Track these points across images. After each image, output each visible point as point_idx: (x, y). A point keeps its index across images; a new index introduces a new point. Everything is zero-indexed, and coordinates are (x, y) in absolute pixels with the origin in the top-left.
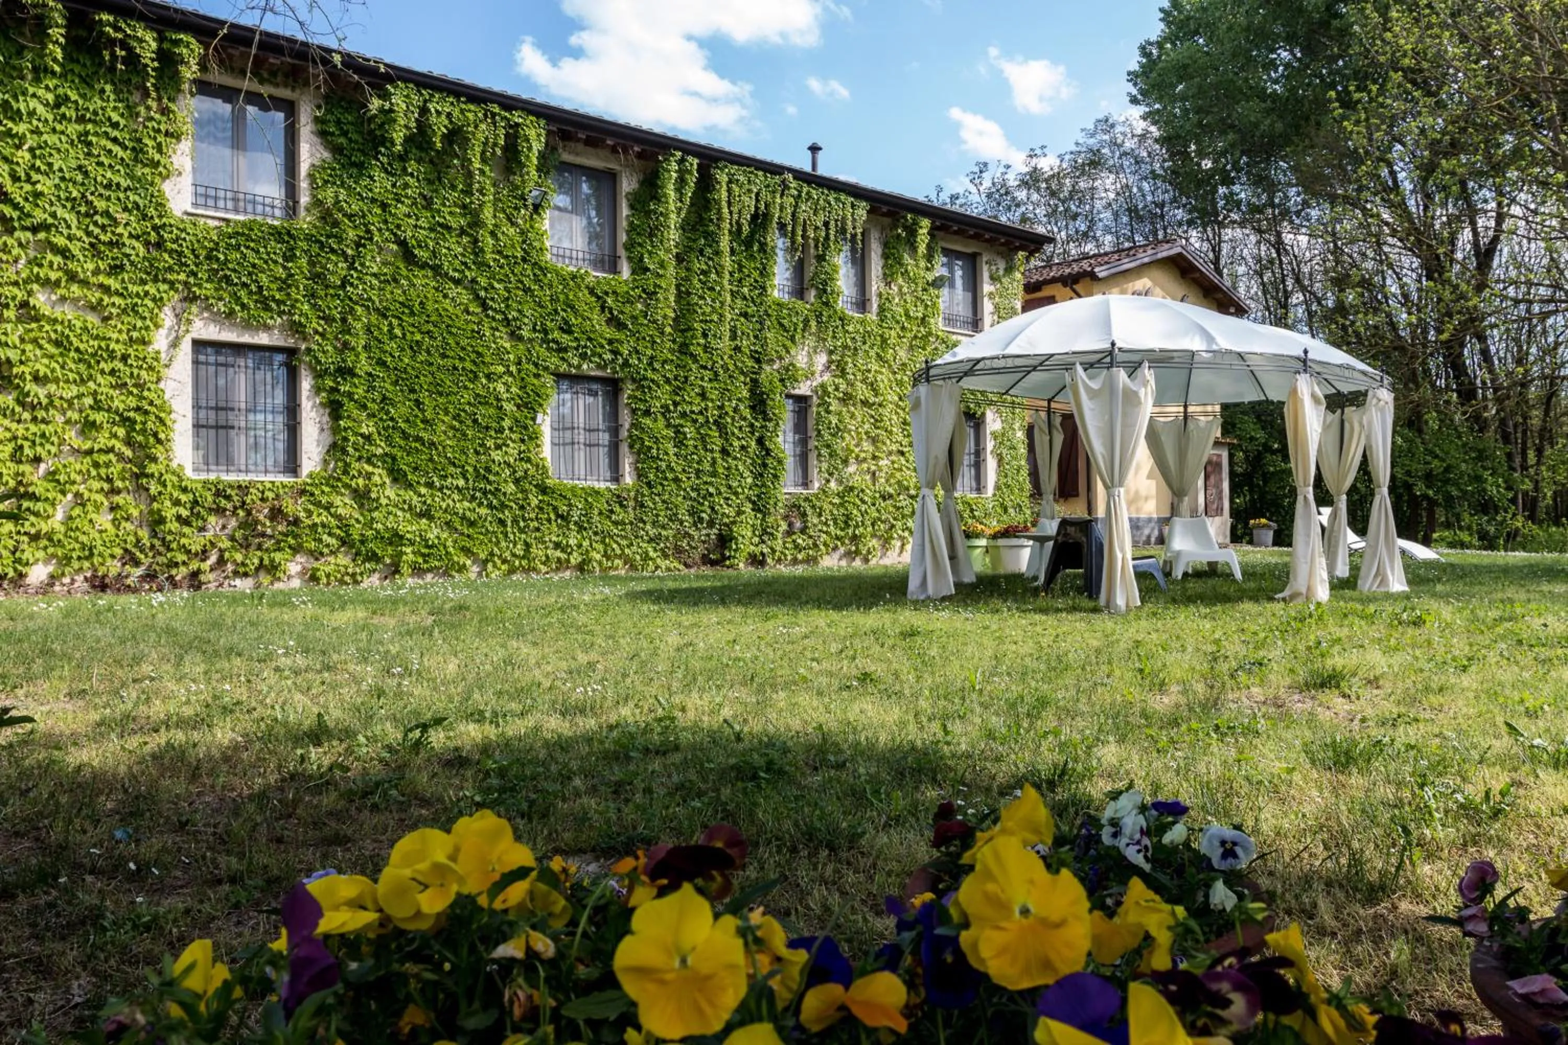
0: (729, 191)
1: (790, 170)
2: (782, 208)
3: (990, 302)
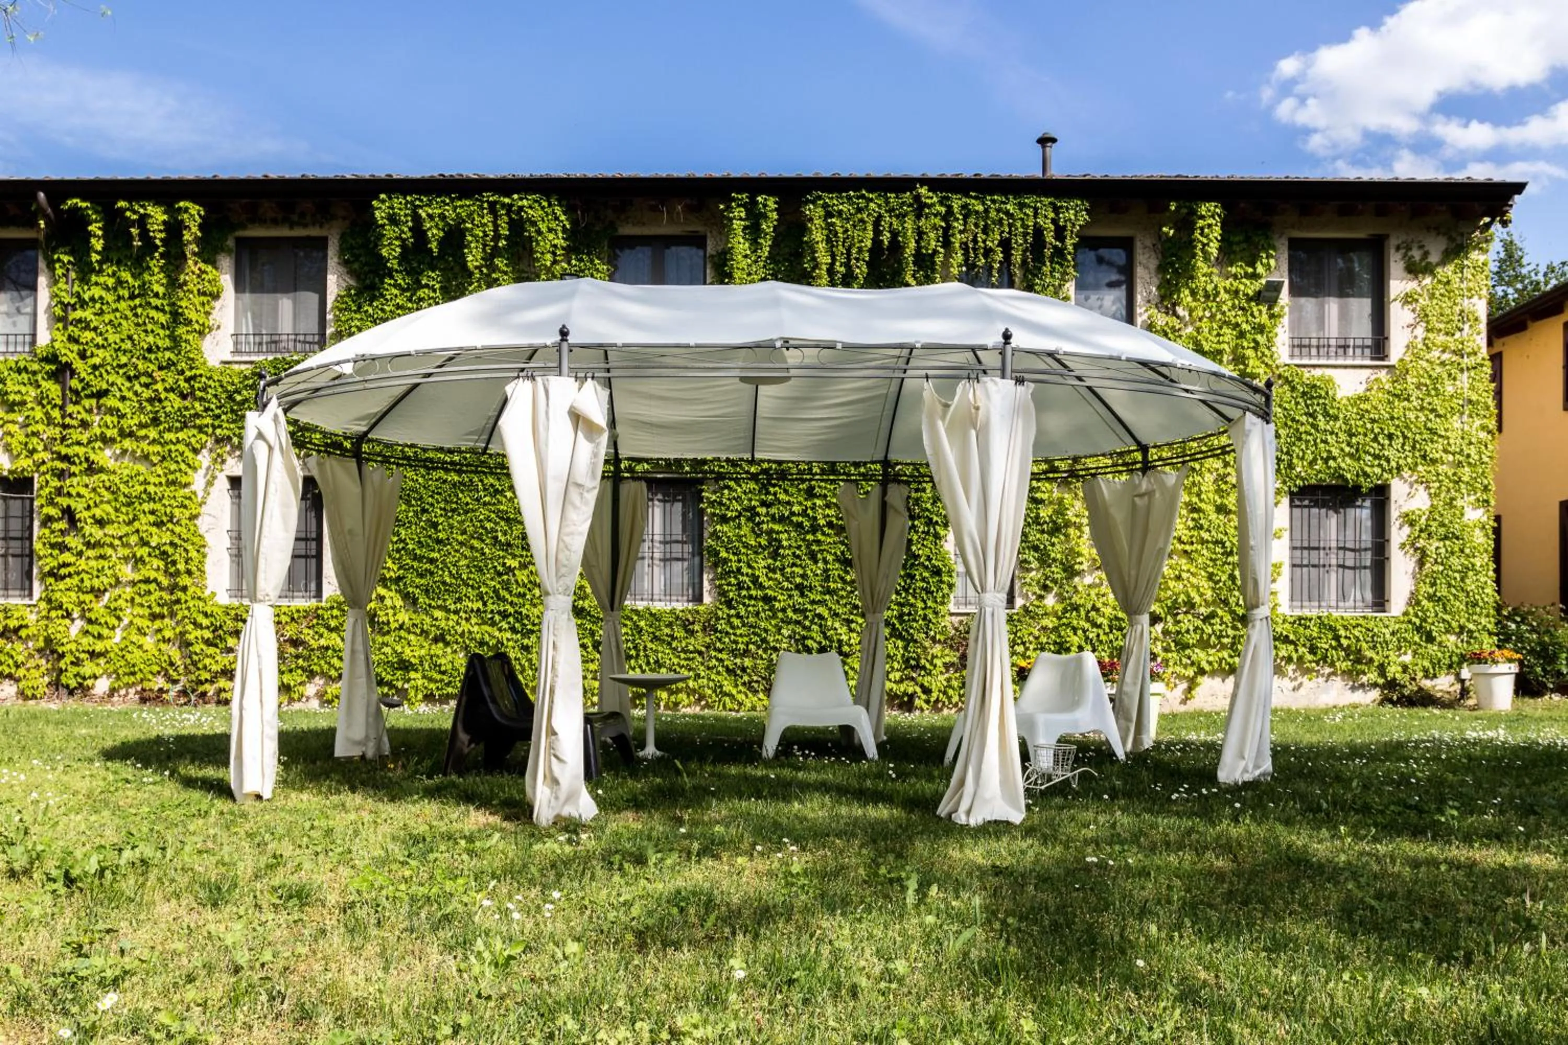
0: (830, 227)
1: (924, 181)
2: (920, 234)
3: (1406, 308)
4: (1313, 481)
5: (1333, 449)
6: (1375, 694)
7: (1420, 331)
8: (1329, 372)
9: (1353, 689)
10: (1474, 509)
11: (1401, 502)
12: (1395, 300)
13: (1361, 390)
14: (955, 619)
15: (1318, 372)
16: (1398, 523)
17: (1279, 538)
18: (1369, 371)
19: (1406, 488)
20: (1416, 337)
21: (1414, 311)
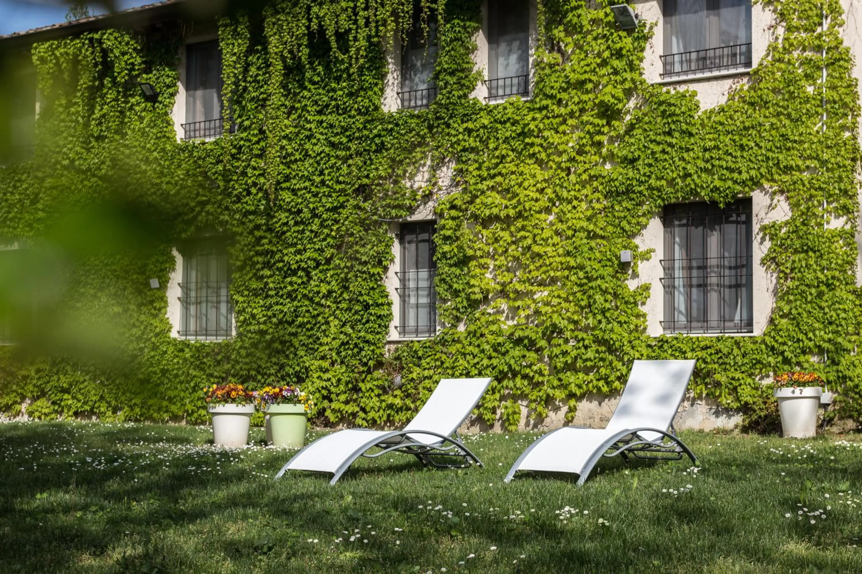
3: (767, 9)
4: (673, 201)
5: (689, 167)
6: (738, 419)
7: (781, 31)
8: (692, 87)
9: (717, 414)
10: (837, 217)
11: (762, 214)
12: (756, 3)
13: (723, 101)
14: (393, 347)
15: (682, 89)
16: (759, 237)
17: (648, 260)
18: (730, 81)
19: (766, 201)
20: (777, 38)
21: (774, 11)
